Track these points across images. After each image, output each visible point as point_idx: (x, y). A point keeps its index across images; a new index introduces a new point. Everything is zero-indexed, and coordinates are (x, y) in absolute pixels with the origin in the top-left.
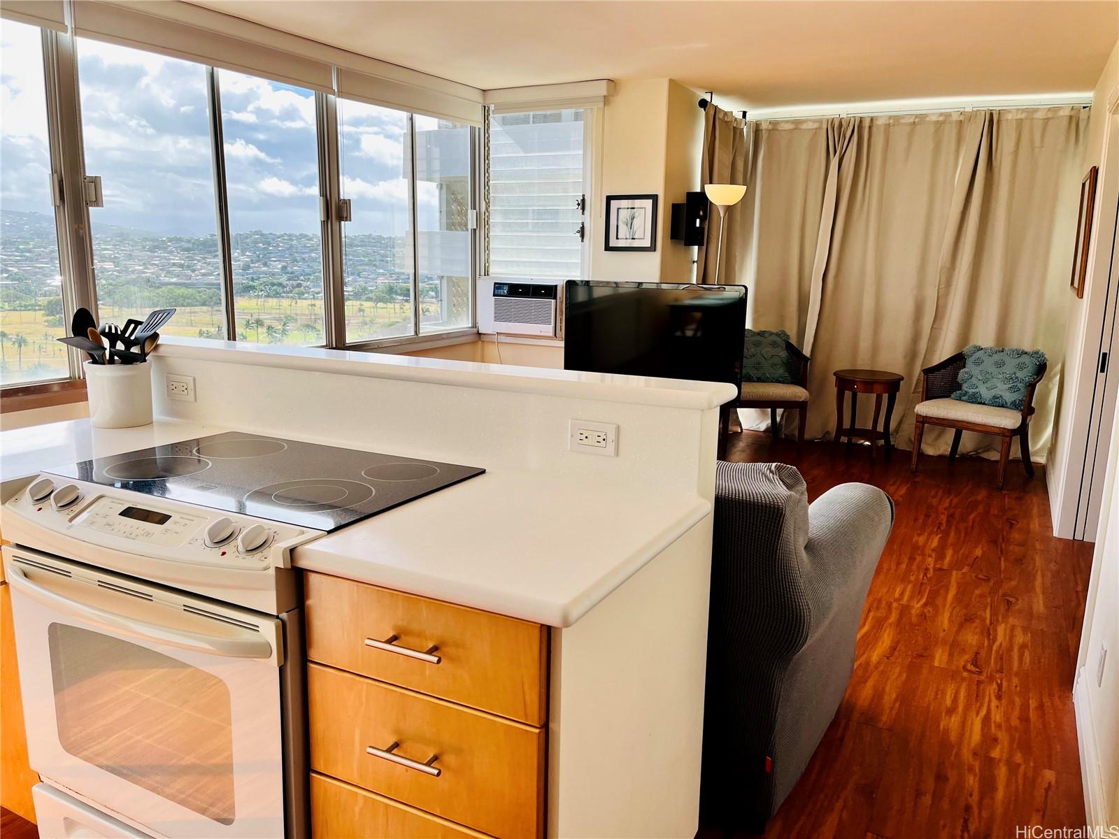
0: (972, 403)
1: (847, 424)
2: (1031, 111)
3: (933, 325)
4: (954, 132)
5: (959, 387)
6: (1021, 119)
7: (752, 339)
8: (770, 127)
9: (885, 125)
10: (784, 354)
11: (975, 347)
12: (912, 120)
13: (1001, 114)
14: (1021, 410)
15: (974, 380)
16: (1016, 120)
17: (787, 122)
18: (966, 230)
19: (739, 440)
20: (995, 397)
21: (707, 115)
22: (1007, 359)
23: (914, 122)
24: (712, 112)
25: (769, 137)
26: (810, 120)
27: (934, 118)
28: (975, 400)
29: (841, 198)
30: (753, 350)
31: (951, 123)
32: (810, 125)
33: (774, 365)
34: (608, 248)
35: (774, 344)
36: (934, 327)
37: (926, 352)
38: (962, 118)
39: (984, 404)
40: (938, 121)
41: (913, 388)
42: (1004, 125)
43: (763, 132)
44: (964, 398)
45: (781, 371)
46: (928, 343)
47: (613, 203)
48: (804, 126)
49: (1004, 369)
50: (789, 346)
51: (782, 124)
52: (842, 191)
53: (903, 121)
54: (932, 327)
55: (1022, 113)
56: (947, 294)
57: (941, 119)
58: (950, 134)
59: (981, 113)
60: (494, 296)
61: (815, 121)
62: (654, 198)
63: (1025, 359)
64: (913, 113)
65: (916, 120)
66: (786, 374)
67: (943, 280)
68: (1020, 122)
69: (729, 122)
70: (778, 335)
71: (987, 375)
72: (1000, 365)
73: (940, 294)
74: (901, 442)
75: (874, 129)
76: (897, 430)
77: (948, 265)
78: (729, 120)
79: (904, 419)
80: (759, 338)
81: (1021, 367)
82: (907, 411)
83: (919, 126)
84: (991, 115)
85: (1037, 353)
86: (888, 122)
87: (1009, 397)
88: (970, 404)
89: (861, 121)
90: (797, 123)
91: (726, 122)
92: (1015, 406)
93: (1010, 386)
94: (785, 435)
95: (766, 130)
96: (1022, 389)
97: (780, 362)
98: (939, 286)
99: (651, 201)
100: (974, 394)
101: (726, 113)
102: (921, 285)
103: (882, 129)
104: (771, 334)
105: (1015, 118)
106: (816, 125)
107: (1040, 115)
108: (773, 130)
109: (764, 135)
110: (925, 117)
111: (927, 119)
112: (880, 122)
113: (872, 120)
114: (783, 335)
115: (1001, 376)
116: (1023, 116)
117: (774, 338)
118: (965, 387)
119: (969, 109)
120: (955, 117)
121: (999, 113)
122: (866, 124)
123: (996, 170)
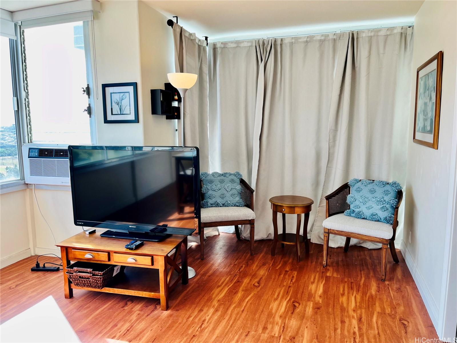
0: (358, 218)
1: (280, 231)
2: (377, 31)
3: (327, 165)
4: (331, 46)
5: (348, 207)
6: (371, 37)
7: (219, 178)
8: (222, 46)
9: (290, 43)
10: (239, 187)
11: (356, 180)
12: (305, 40)
13: (359, 34)
14: (392, 224)
15: (357, 203)
16: (368, 36)
17: (232, 42)
18: (343, 106)
19: (218, 239)
20: (373, 215)
21: (174, 31)
22: (376, 188)
23: (307, 41)
24: (178, 31)
25: (222, 52)
26: (246, 41)
27: (319, 38)
28: (360, 216)
29: (267, 89)
30: (219, 186)
31: (329, 40)
32: (246, 44)
33: (232, 195)
34: (106, 121)
35: (232, 181)
36: (328, 166)
37: (324, 182)
38: (335, 37)
39: (366, 219)
40: (321, 40)
41: (318, 204)
42: (360, 40)
43: (218, 49)
44: (352, 215)
45: (237, 199)
46: (325, 176)
47: (107, 89)
48: (242, 45)
49: (376, 195)
50: (242, 182)
51: (229, 44)
52: (268, 85)
53: (300, 40)
54: (327, 167)
55: (371, 32)
56: (334, 145)
57: (323, 38)
58: (328, 47)
59: (346, 34)
60: (29, 157)
61: (248, 42)
62: (135, 85)
63: (388, 187)
64: (306, 35)
65: (308, 40)
66: (241, 200)
67: (331, 137)
68: (370, 38)
69: (193, 40)
70: (235, 175)
71: (366, 199)
72: (372, 191)
73: (330, 146)
74: (314, 237)
75: (284, 46)
76: (311, 231)
77: (333, 128)
78: (193, 38)
79: (315, 223)
80: (222, 177)
81: (386, 193)
82: (316, 218)
83: (310, 43)
84: (353, 34)
85: (395, 183)
86: (291, 41)
87: (383, 215)
88: (356, 219)
89: (275, 41)
90: (238, 43)
91: (192, 40)
92: (387, 221)
93: (381, 206)
94: (244, 237)
95: (220, 47)
96: (389, 209)
97: (237, 193)
98: (329, 141)
99: (132, 87)
100: (359, 212)
101: (191, 34)
102: (318, 140)
103: (288, 45)
104: (231, 175)
105: (367, 35)
106: (249, 44)
107: (382, 33)
108: (224, 48)
109: (219, 51)
110: (313, 37)
111: (314, 39)
112: (286, 41)
113: (282, 40)
114: (238, 174)
115: (374, 200)
116: (372, 34)
117: (233, 177)
118: (352, 207)
119: (338, 32)
120: (331, 37)
121: (358, 33)
122: (279, 42)
123: (357, 69)
